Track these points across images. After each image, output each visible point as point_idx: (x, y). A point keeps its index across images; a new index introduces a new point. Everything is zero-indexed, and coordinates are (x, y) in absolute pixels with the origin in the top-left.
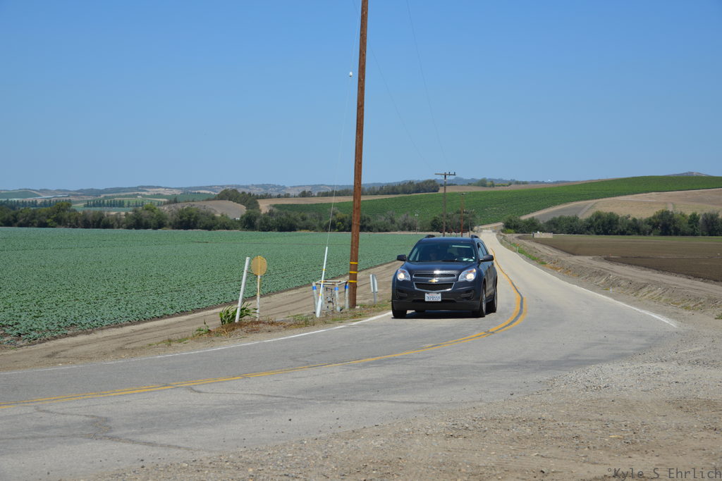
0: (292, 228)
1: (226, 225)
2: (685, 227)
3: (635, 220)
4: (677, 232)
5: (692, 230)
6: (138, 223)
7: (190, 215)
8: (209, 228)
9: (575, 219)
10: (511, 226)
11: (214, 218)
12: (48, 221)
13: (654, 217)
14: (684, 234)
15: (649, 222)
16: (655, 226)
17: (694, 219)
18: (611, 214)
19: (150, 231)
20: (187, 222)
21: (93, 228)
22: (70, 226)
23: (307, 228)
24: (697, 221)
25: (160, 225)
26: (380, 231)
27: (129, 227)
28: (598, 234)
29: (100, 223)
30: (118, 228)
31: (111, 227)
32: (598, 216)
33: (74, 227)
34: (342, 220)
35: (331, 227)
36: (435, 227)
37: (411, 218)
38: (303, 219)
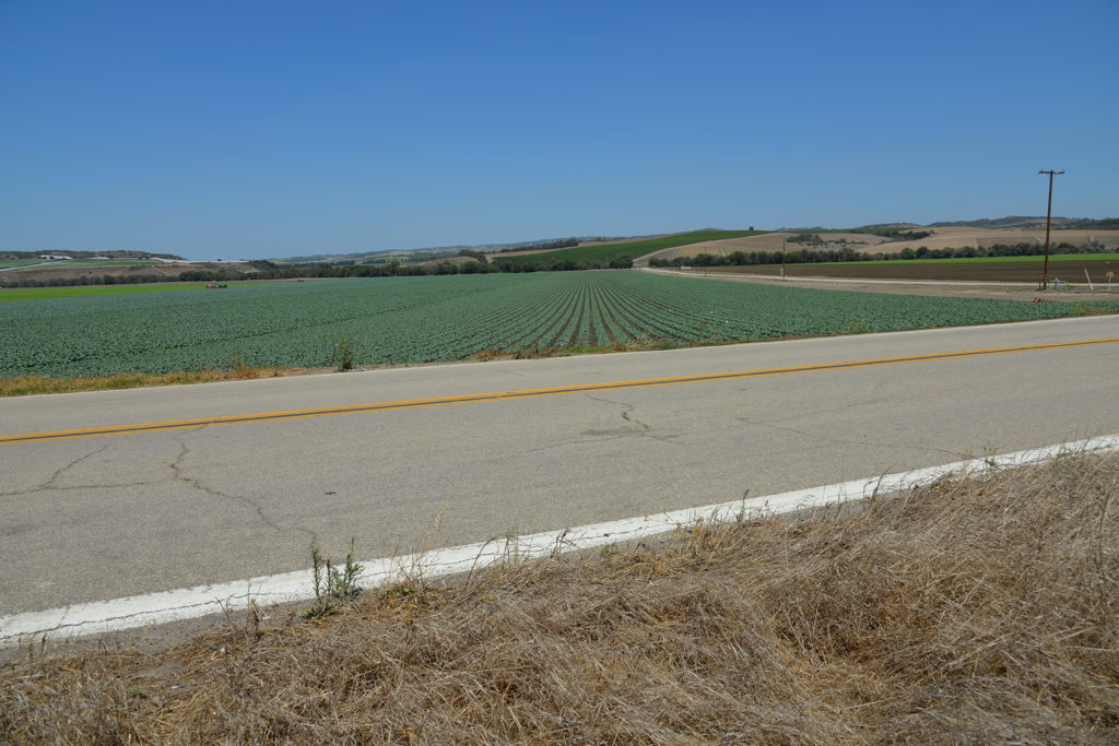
0: (532, 270)
2: (749, 261)
3: (722, 258)
4: (745, 263)
5: (753, 261)
6: (441, 271)
8: (484, 272)
9: (688, 258)
15: (728, 258)
17: (753, 255)
19: (449, 276)
20: (470, 270)
23: (541, 269)
25: (455, 272)
27: (436, 274)
28: (701, 266)
29: (419, 272)
32: (701, 256)
34: (560, 264)
35: (555, 268)
36: (613, 266)
37: (598, 262)
38: (538, 265)
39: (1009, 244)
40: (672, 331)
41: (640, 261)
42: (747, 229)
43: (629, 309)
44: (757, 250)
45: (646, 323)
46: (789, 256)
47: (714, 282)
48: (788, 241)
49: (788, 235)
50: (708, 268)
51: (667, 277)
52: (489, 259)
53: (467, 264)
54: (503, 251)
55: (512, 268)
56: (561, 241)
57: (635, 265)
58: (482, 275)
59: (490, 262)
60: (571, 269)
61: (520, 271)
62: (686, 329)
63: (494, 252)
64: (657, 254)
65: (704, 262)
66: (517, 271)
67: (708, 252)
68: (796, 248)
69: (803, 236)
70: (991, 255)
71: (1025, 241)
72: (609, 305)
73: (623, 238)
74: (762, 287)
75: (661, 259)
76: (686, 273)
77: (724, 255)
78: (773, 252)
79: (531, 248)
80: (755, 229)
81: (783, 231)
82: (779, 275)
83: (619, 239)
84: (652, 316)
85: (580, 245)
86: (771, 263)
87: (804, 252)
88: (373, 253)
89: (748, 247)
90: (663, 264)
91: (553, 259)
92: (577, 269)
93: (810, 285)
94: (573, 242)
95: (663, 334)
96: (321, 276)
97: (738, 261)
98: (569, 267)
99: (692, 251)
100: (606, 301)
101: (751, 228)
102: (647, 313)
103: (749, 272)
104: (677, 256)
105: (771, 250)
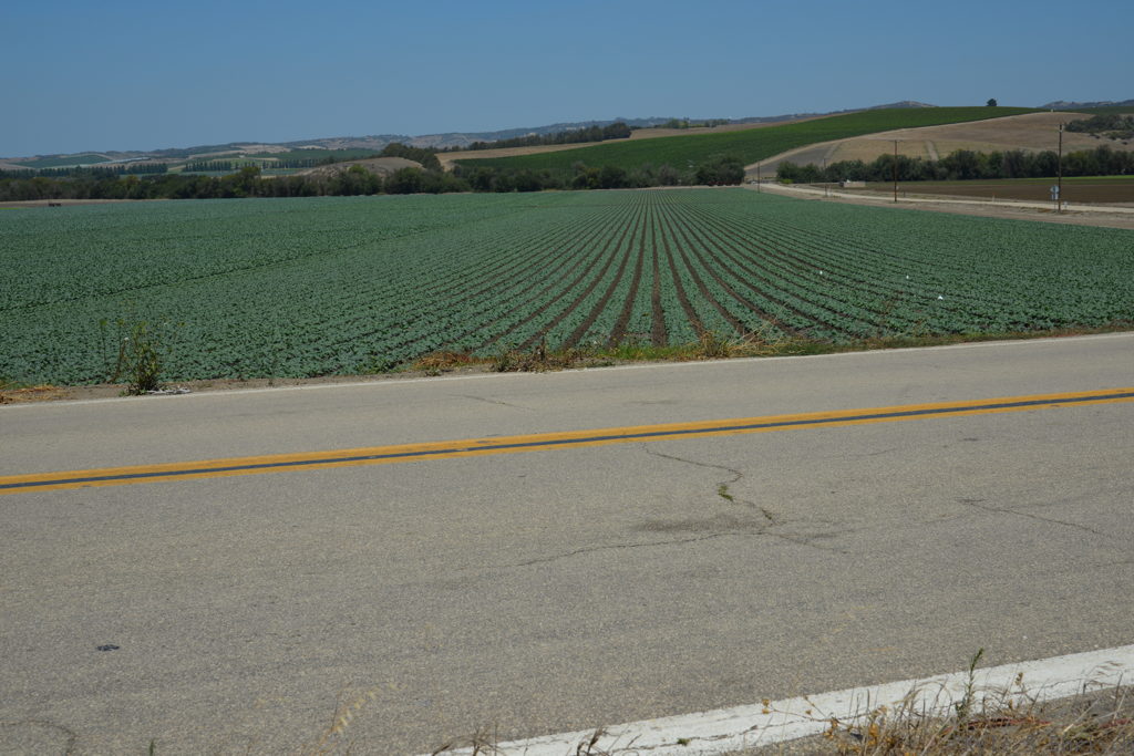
0: (533, 186)
2: (987, 169)
3: (929, 163)
4: (978, 175)
5: (995, 171)
6: (346, 188)
9: (860, 164)
10: (788, 175)
12: (235, 190)
13: (949, 159)
14: (986, 177)
15: (944, 163)
16: (953, 169)
17: (996, 160)
20: (405, 185)
21: (292, 195)
22: (263, 195)
23: (552, 186)
24: (999, 162)
25: (373, 189)
26: (639, 186)
27: (335, 194)
28: (886, 180)
29: (300, 189)
30: (323, 195)
32: (886, 159)
33: (267, 196)
34: (594, 176)
35: (582, 184)
36: (702, 179)
37: (672, 171)
38: (547, 176)
40: (825, 315)
41: (758, 170)
42: (985, 104)
43: (736, 269)
44: (1003, 148)
45: (771, 298)
46: (1070, 159)
47: (913, 213)
48: (1069, 129)
49: (1070, 117)
50: (900, 185)
51: (815, 202)
52: (446, 162)
53: (400, 174)
54: (475, 147)
55: (493, 180)
56: (595, 128)
57: (748, 177)
58: (431, 196)
59: (448, 168)
60: (617, 185)
61: (509, 189)
62: (854, 311)
63: (456, 149)
64: (793, 155)
65: (893, 172)
66: (504, 188)
67: (901, 152)
68: (1085, 143)
69: (1101, 118)
72: (695, 262)
73: (724, 122)
74: (1013, 224)
75: (803, 164)
76: (853, 195)
77: (935, 157)
78: (1037, 151)
79: (533, 142)
80: (999, 104)
81: (1059, 107)
82: (1048, 199)
83: (715, 123)
84: (782, 283)
85: (635, 136)
86: (1033, 174)
87: (1103, 152)
88: (206, 149)
89: (983, 142)
90: (808, 176)
91: (580, 163)
92: (627, 185)
93: (1112, 223)
94: (619, 129)
95: (806, 322)
96: (96, 194)
97: (963, 170)
98: (612, 181)
99: (868, 148)
100: (689, 253)
101: (992, 103)
102: (772, 277)
103: (987, 194)
104: (838, 161)
105: (1034, 149)
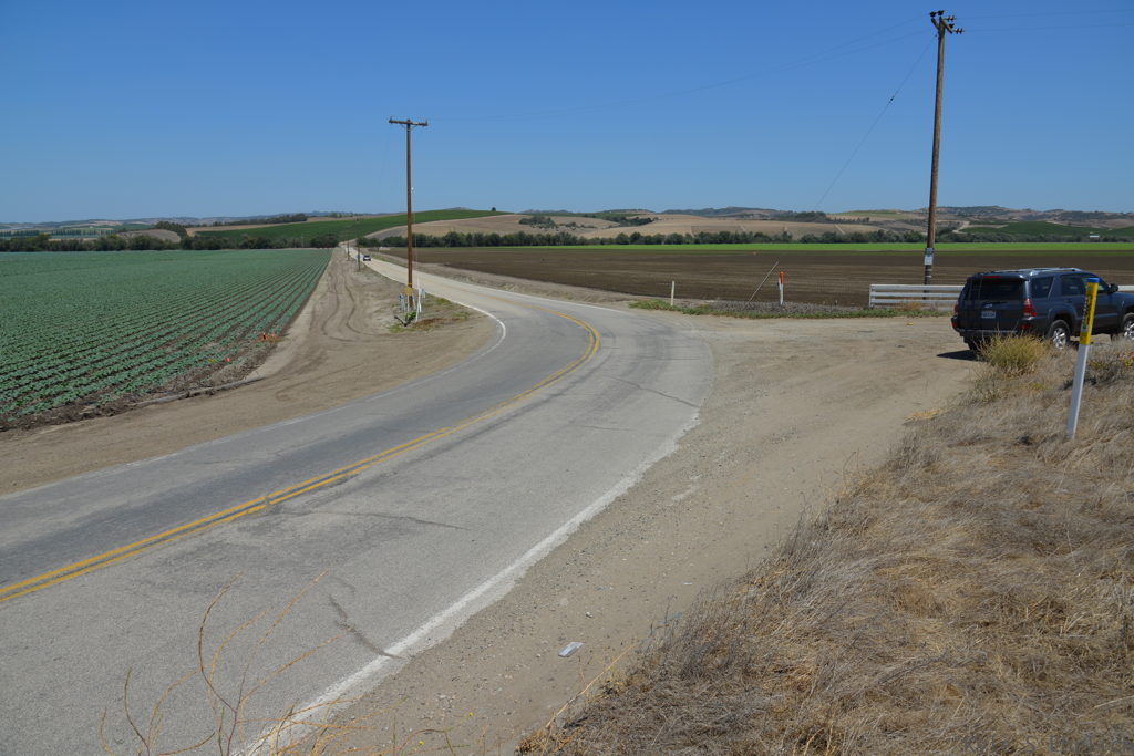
0: (217, 247)
1: (171, 247)
2: (464, 241)
3: (436, 238)
4: (461, 245)
5: (468, 243)
6: (104, 246)
7: (144, 240)
10: (362, 243)
11: (161, 242)
12: (34, 247)
13: (447, 236)
14: (464, 246)
15: (444, 239)
16: (447, 241)
17: (469, 236)
18: (421, 235)
20: (142, 245)
21: (70, 251)
22: (53, 250)
23: (228, 247)
24: (471, 238)
25: (122, 247)
26: (277, 248)
28: (413, 246)
29: (76, 247)
30: (89, 250)
31: (85, 250)
35: (245, 246)
36: (314, 244)
37: (297, 240)
38: (230, 242)
39: (713, 232)
46: (505, 237)
58: (156, 252)
60: (266, 247)
70: (697, 242)
71: (725, 230)
75: (374, 239)
86: (487, 245)
87: (521, 234)
92: (271, 247)
97: (452, 242)
98: (262, 244)
